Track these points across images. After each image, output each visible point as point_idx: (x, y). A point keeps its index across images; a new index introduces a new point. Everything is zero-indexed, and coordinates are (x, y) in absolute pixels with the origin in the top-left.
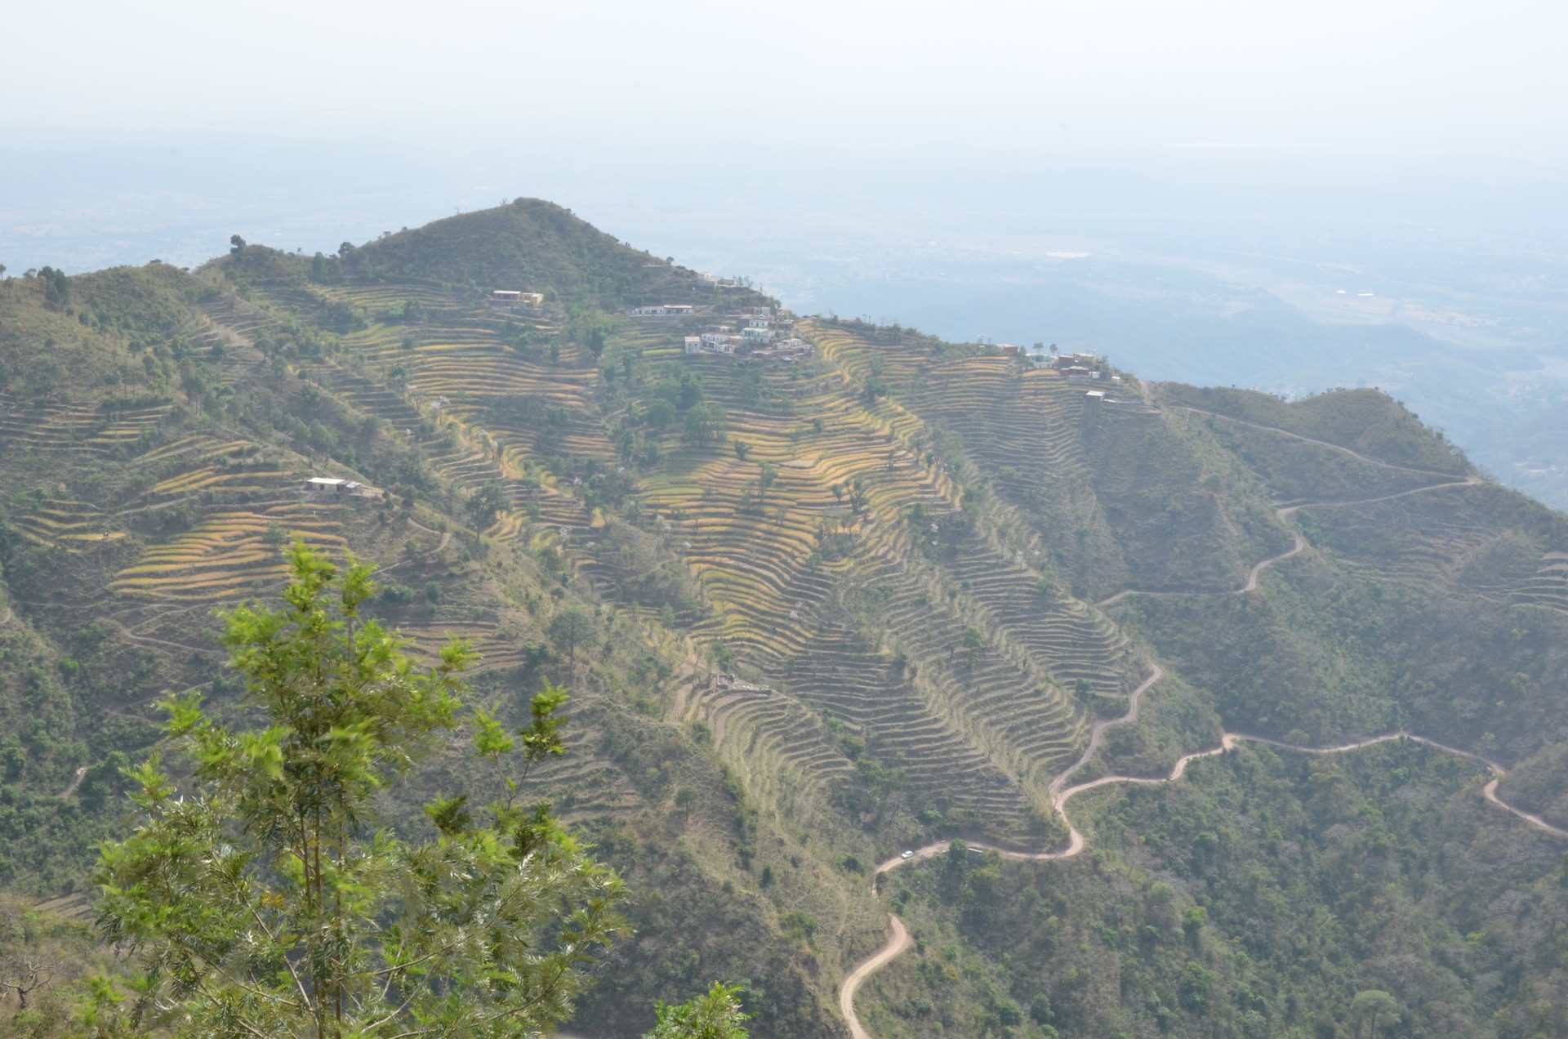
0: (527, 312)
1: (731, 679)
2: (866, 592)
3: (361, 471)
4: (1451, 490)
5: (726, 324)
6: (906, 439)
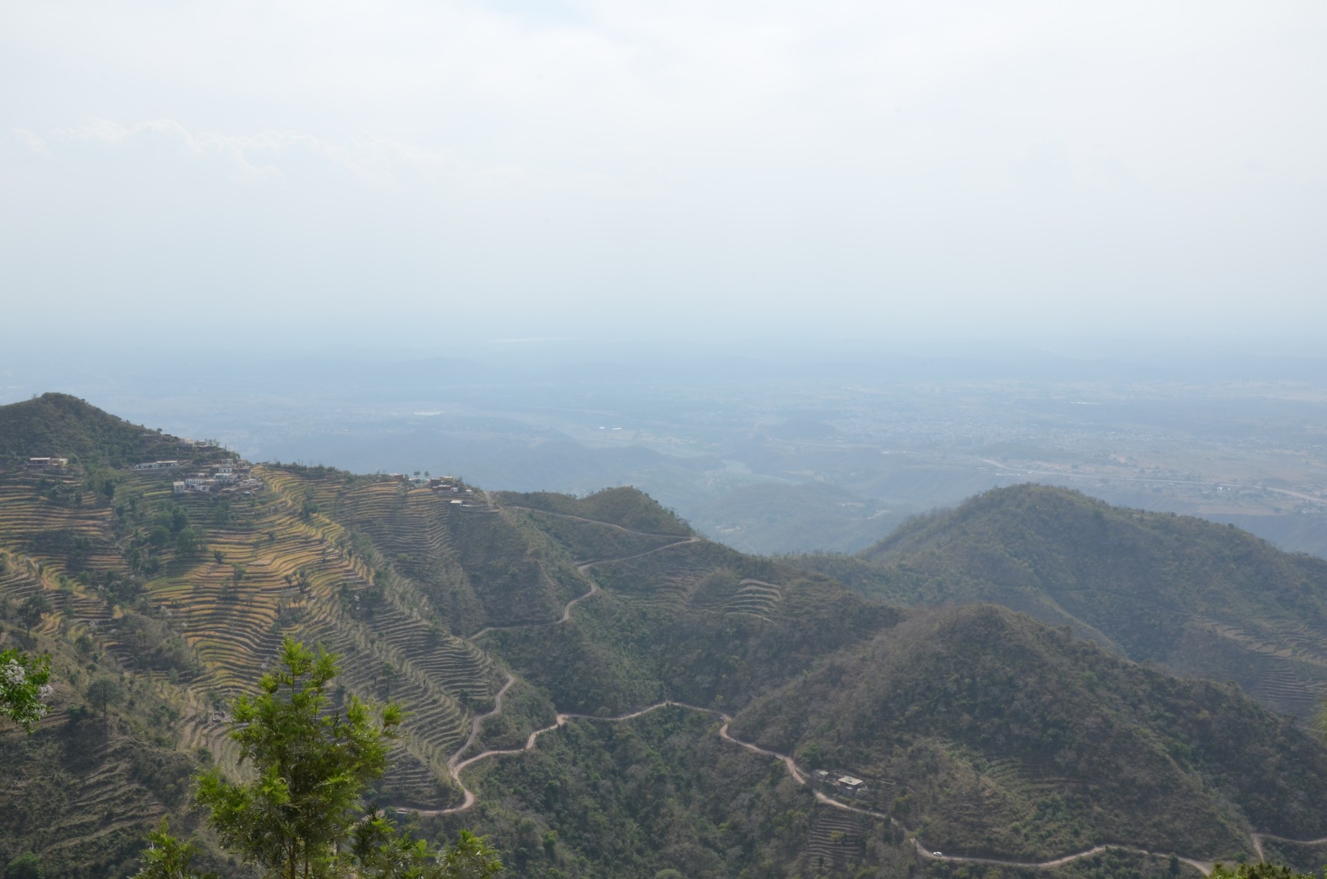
0: (57, 471)
1: (223, 715)
4: (682, 546)
5: (202, 472)
6: (333, 540)
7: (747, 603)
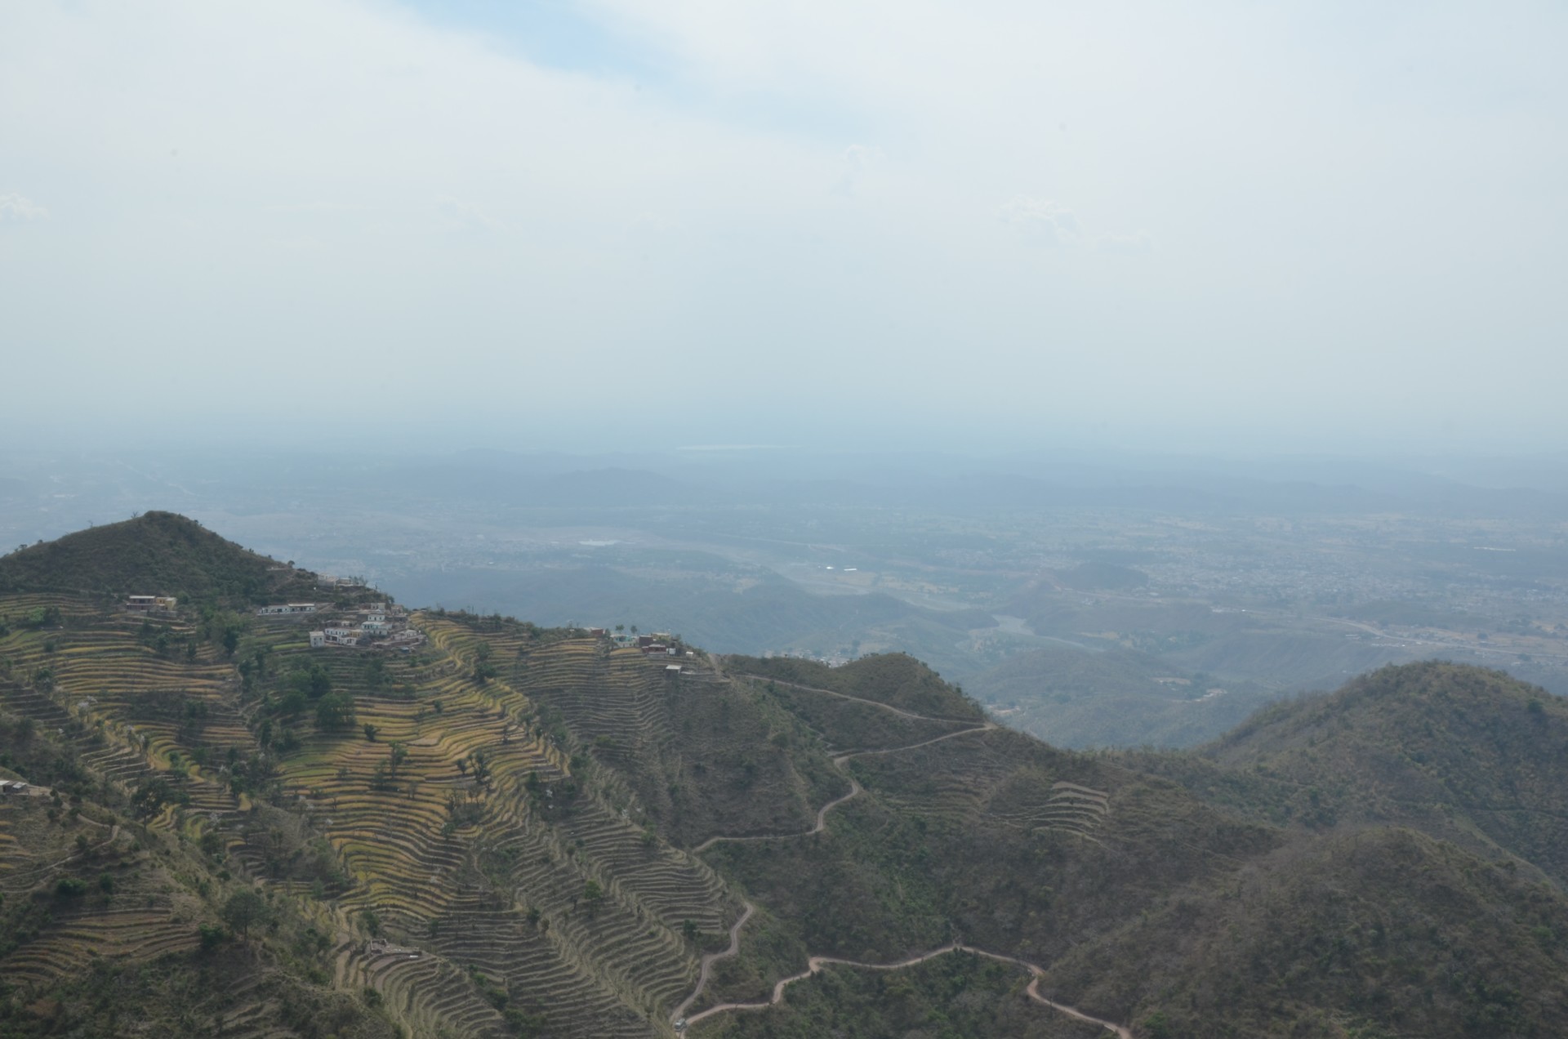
0: (163, 615)
1: (383, 943)
2: (496, 855)
4: (973, 735)
5: (347, 619)
6: (515, 714)
7: (1062, 816)
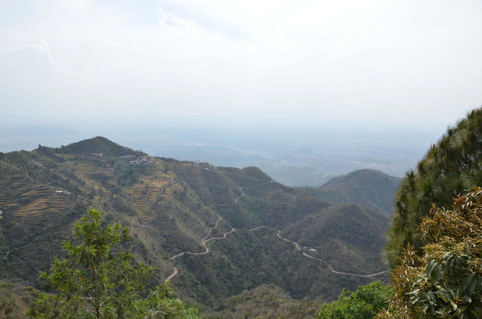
0: (99, 157)
1: (142, 225)
2: (166, 207)
3: (66, 189)
4: (268, 183)
5: (138, 159)
6: (173, 178)
7: (286, 200)
